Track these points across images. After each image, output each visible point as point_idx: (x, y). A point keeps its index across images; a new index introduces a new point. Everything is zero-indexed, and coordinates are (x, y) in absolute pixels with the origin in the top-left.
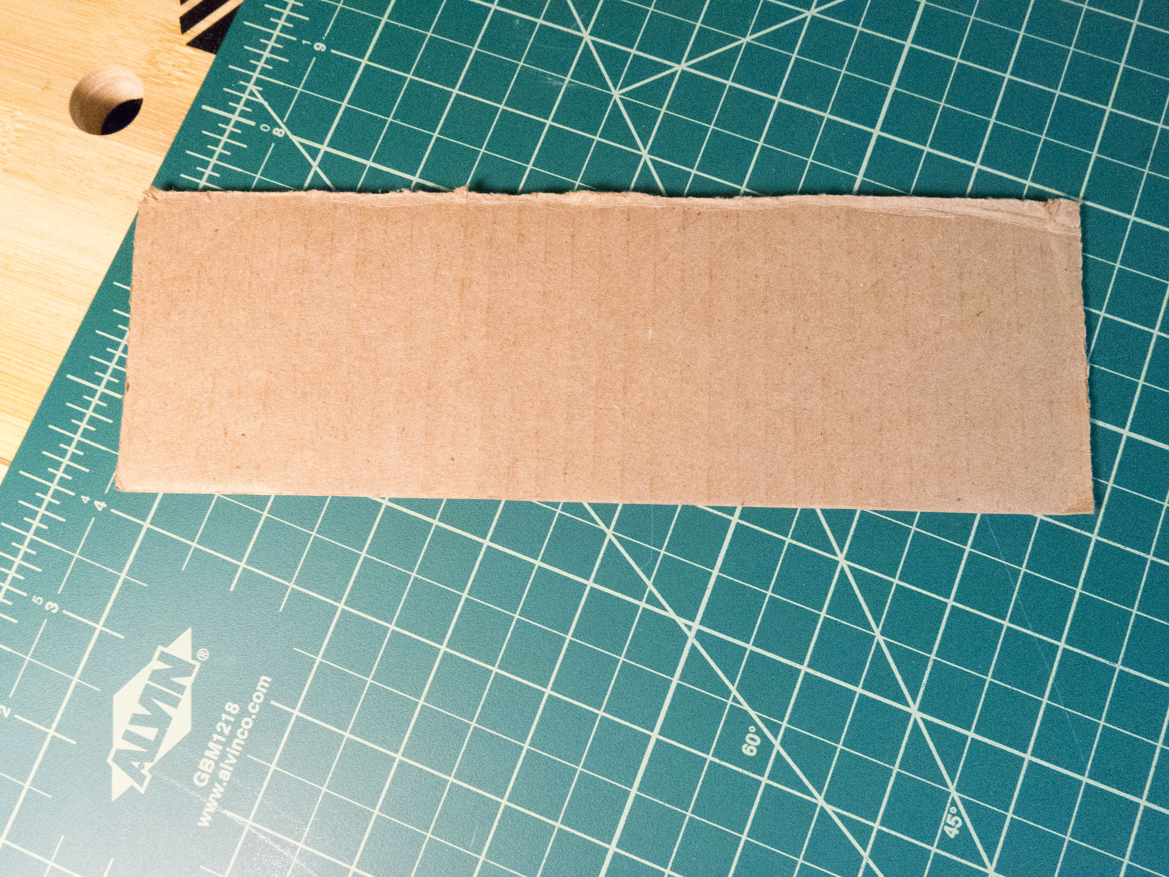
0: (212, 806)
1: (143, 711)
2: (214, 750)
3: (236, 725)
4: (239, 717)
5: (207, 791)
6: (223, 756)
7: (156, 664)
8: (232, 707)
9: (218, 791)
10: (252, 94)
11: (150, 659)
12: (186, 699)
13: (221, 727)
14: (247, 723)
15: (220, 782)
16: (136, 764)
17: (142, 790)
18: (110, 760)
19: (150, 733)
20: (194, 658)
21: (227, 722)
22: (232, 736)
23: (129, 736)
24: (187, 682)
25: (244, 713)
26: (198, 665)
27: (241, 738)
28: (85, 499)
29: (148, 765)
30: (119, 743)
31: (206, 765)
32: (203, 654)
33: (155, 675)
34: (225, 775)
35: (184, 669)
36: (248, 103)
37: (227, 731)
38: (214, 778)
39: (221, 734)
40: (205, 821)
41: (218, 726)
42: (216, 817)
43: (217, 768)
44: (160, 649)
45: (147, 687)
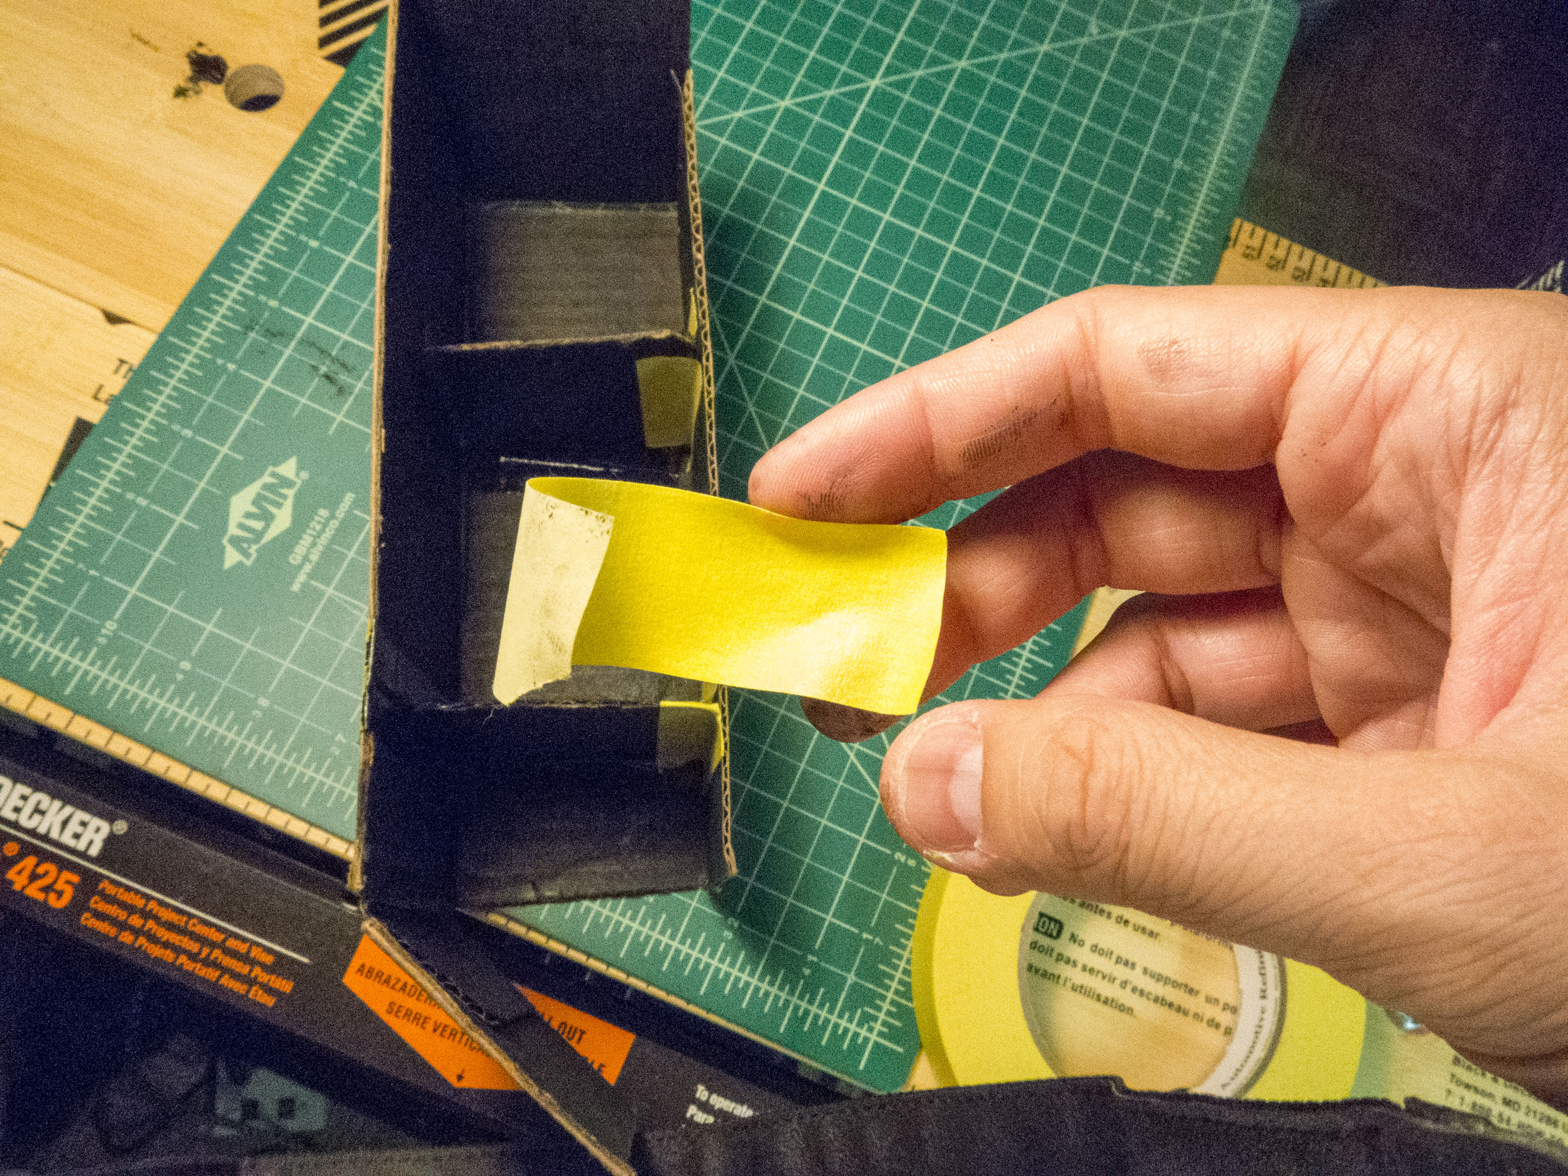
0: (302, 578)
1: (253, 510)
2: (307, 540)
3: (325, 526)
4: (328, 520)
5: (300, 567)
6: (314, 544)
7: (267, 479)
8: (323, 513)
9: (308, 568)
10: (373, 99)
11: (262, 474)
12: (288, 505)
13: (314, 525)
14: (334, 524)
15: (310, 561)
16: (245, 545)
17: (248, 563)
18: (225, 541)
19: (258, 525)
20: (297, 475)
21: (319, 522)
22: (323, 530)
23: (241, 526)
24: (290, 493)
25: (332, 516)
26: (299, 483)
27: (328, 534)
28: (220, 361)
29: (255, 547)
30: (233, 530)
31: (300, 550)
32: (305, 475)
33: (266, 487)
34: (315, 557)
35: (287, 483)
36: (370, 105)
37: (318, 527)
38: (306, 559)
39: (314, 529)
40: (296, 587)
41: (312, 525)
42: (305, 585)
43: (308, 552)
44: (271, 469)
45: (259, 494)
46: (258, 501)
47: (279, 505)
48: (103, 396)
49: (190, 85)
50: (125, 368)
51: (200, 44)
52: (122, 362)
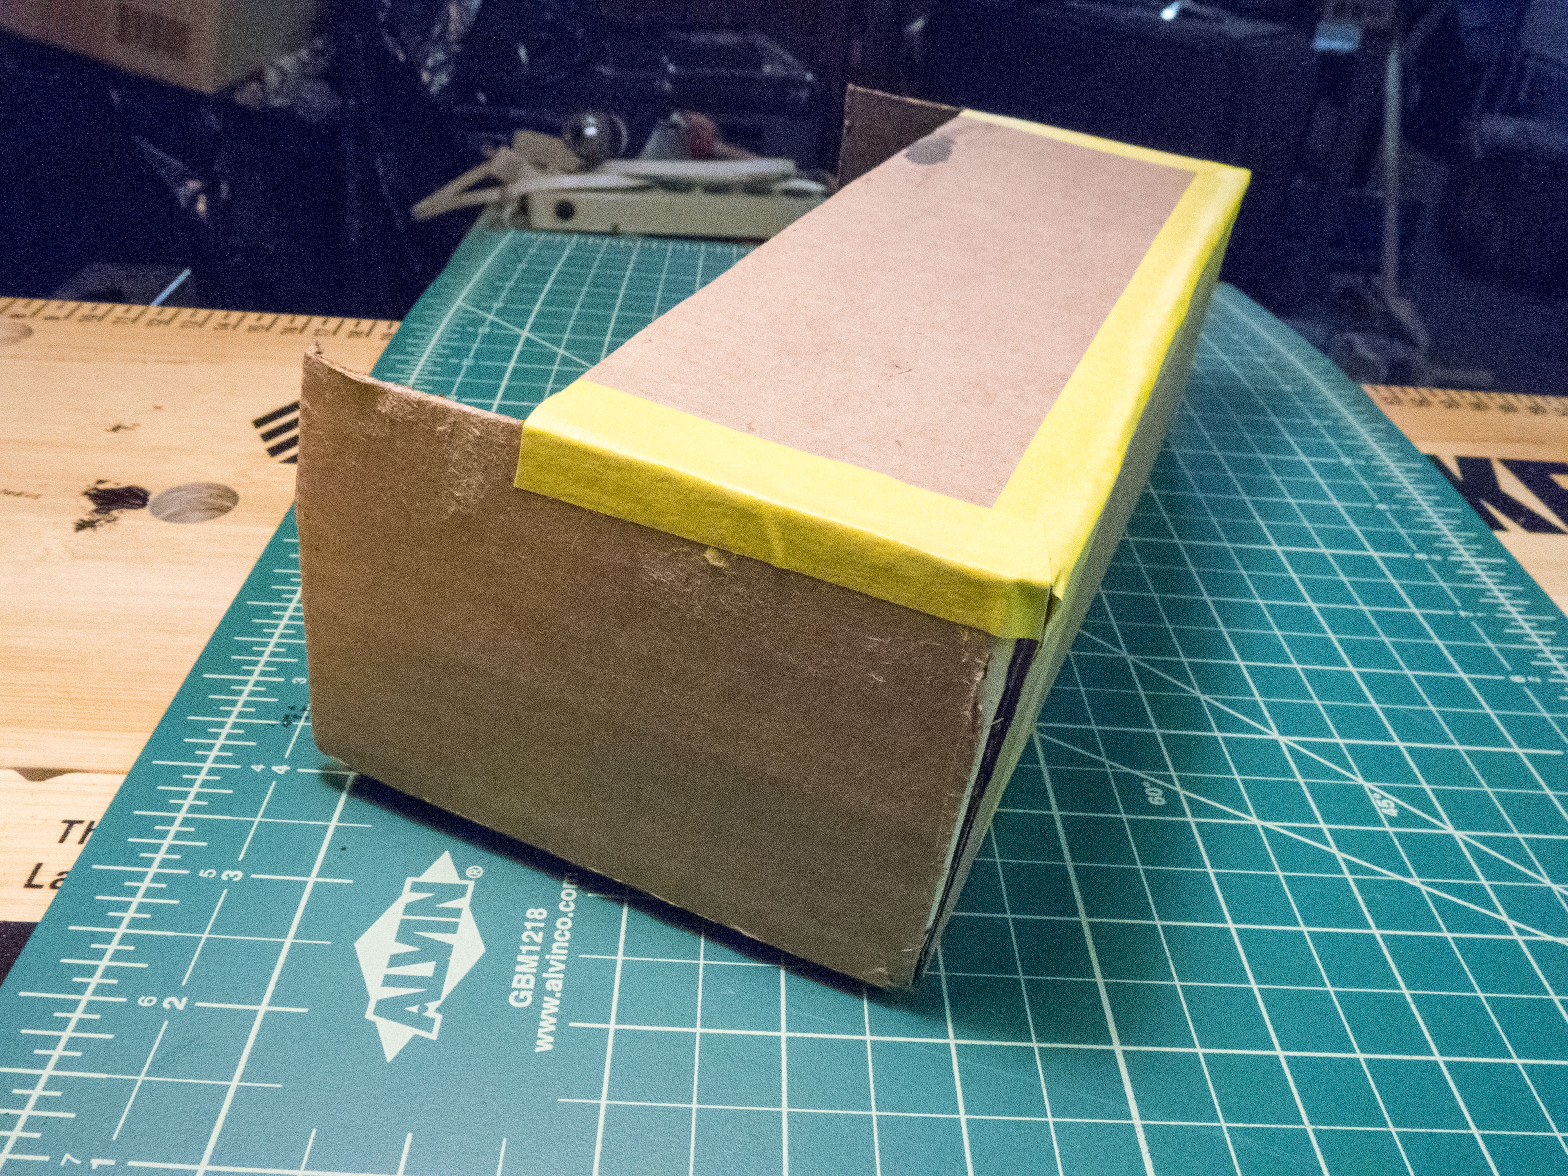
0: (548, 1024)
1: (406, 948)
2: (527, 964)
3: (549, 929)
4: (550, 921)
5: (537, 1005)
6: (544, 965)
7: (408, 896)
8: (537, 914)
9: (551, 1005)
11: (398, 894)
12: (467, 923)
13: (529, 937)
14: (564, 923)
15: (551, 994)
16: (414, 1009)
17: (433, 1036)
18: (370, 1016)
19: (423, 969)
20: (462, 875)
21: (534, 929)
22: (549, 941)
23: (392, 981)
24: (463, 903)
25: (555, 914)
26: (471, 885)
27: (562, 941)
28: (258, 768)
29: (432, 1006)
30: (377, 992)
31: (522, 981)
33: (413, 908)
34: (555, 984)
37: (539, 938)
38: (540, 991)
39: (532, 943)
40: (545, 1044)
41: (524, 937)
42: (561, 1033)
43: (540, 982)
44: (410, 881)
45: (403, 923)
46: (405, 933)
47: (452, 928)
48: (45, 877)
49: (97, 517)
50: (77, 831)
51: (100, 482)
52: (71, 823)
